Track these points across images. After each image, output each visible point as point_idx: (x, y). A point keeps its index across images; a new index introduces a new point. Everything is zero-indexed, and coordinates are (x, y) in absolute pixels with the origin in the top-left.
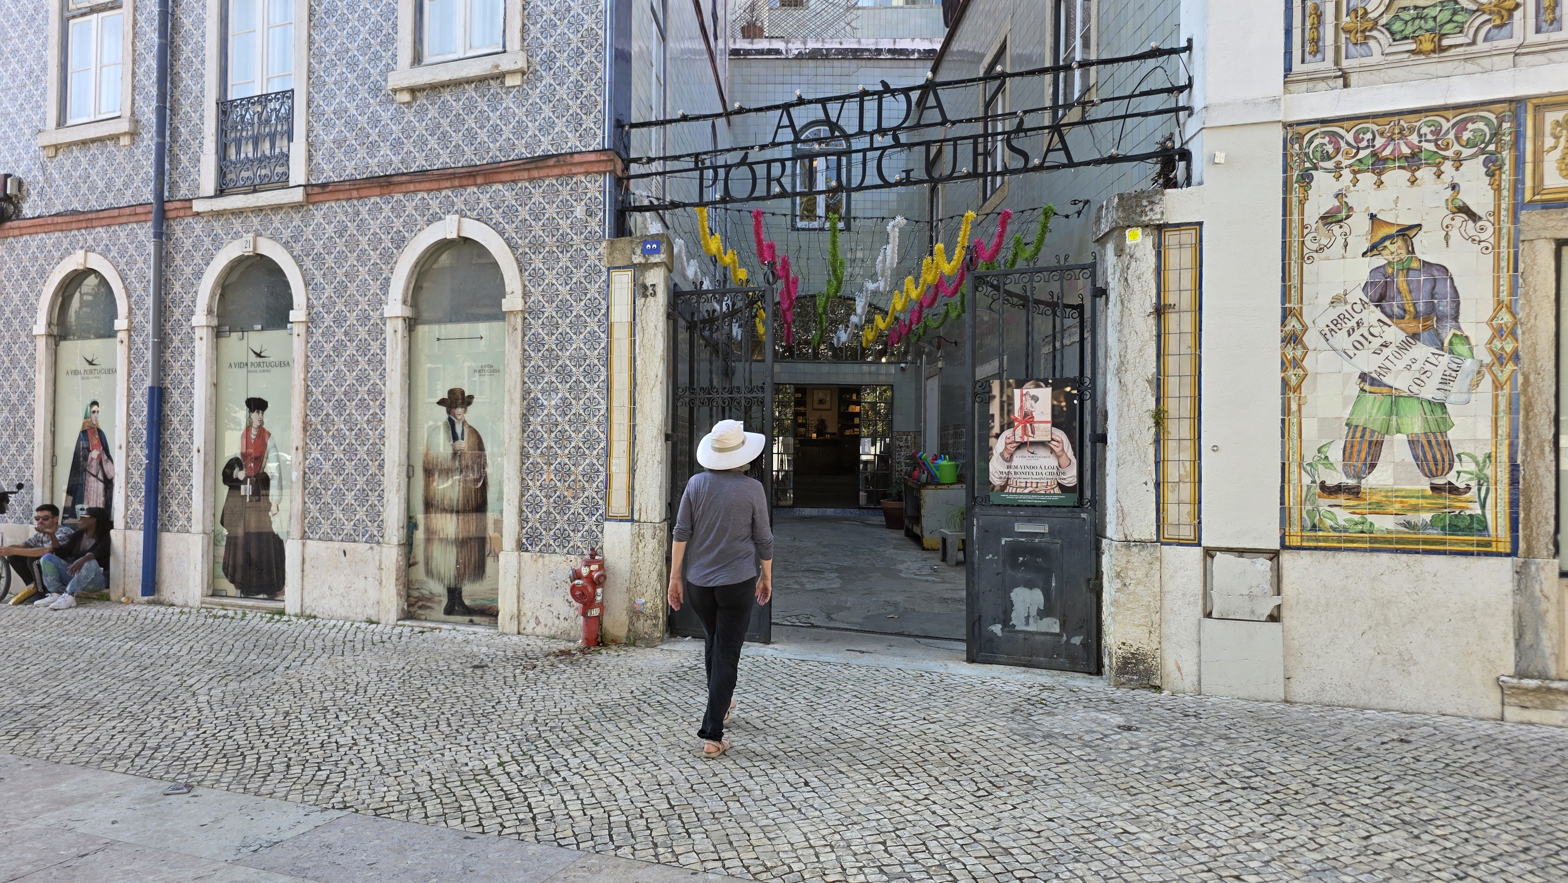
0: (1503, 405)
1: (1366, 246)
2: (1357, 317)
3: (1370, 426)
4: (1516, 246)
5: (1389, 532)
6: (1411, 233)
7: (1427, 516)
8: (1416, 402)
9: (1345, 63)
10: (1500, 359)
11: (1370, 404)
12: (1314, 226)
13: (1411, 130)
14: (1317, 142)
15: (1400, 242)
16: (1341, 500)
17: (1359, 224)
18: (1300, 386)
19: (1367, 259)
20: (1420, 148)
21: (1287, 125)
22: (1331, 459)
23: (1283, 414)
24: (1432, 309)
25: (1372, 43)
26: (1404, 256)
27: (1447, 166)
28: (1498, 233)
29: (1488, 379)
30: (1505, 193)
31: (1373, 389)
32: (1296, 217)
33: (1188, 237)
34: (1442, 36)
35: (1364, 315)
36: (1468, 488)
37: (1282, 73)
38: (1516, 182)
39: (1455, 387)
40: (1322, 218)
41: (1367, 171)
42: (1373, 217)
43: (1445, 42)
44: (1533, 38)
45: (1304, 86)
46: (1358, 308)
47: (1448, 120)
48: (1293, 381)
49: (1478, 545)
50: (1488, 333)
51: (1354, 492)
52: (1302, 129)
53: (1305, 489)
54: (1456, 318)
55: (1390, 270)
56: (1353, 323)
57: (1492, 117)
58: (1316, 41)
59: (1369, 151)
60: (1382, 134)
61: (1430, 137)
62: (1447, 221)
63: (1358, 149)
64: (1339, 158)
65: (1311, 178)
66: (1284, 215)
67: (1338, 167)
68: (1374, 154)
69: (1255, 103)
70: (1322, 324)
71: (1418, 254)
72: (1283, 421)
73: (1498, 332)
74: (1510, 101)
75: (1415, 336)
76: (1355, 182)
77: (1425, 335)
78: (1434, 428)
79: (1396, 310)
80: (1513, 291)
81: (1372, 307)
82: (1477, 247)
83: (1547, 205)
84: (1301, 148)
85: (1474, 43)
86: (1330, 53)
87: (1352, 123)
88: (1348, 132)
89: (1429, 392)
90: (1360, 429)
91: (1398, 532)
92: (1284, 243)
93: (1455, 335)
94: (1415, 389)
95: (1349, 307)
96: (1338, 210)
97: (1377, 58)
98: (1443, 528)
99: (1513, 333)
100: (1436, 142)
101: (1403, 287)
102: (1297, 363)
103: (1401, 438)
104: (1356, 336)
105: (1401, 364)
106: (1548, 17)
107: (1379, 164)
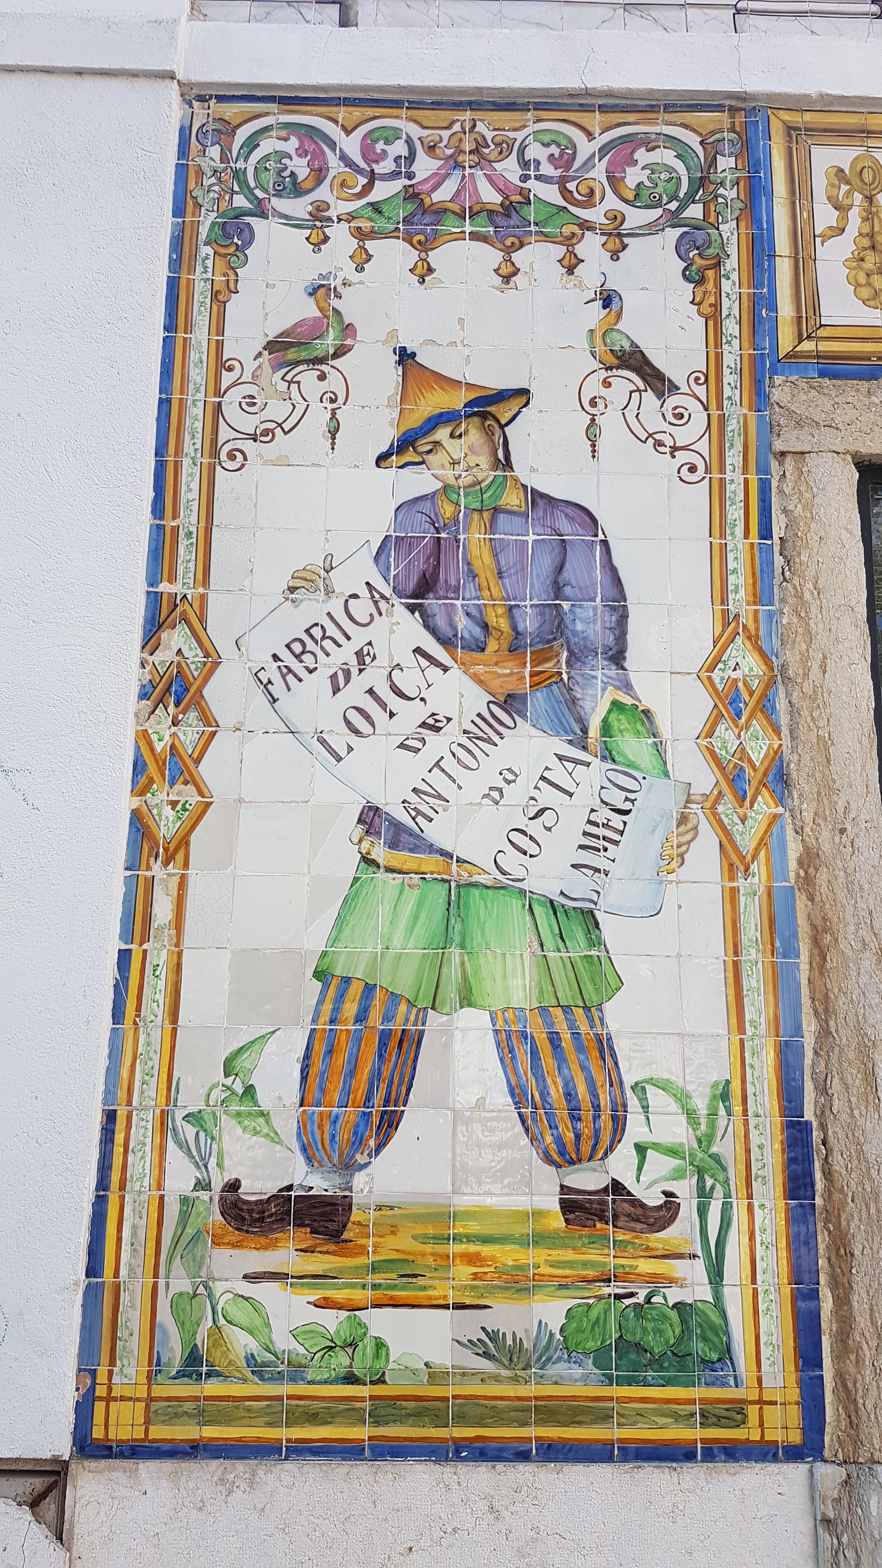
0: (752, 923)
1: (387, 435)
2: (359, 637)
3: (383, 980)
4: (763, 469)
5: (435, 1375)
6: (504, 412)
7: (552, 1312)
8: (516, 904)
10: (736, 780)
11: (384, 911)
12: (250, 366)
13: (504, 148)
14: (267, 146)
15: (474, 435)
16: (288, 1250)
17: (369, 374)
18: (184, 842)
19: (388, 474)
20: (525, 194)
21: (192, 97)
22: (265, 1099)
23: (127, 934)
24: (555, 627)
26: (487, 474)
27: (591, 246)
28: (717, 428)
30: (731, 327)
31: (399, 858)
32: (201, 335)
35: (378, 632)
38: (755, 302)
39: (620, 859)
40: (272, 346)
41: (391, 235)
42: (405, 357)
46: (362, 609)
47: (590, 135)
48: (167, 824)
49: (706, 1419)
50: (704, 704)
51: (330, 1220)
52: (230, 111)
53: (172, 1211)
54: (617, 657)
55: (448, 510)
56: (346, 654)
57: (693, 140)
59: (397, 185)
60: (431, 149)
61: (547, 169)
62: (593, 387)
63: (372, 177)
64: (323, 193)
65: (248, 236)
66: (170, 326)
67: (320, 215)
68: (412, 195)
70: (260, 650)
71: (521, 471)
72: (124, 957)
73: (731, 704)
74: (733, 104)
75: (512, 703)
76: (361, 260)
77: (537, 701)
78: (567, 996)
79: (462, 623)
81: (400, 612)
82: (668, 464)
84: (224, 159)
87: (357, 113)
88: (348, 132)
90: (356, 989)
91: (465, 1374)
92: (164, 404)
93: (617, 705)
94: (512, 861)
95: (336, 606)
96: (316, 329)
98: (600, 1358)
99: (767, 708)
100: (562, 184)
101: (482, 559)
102: (180, 767)
103: (476, 1022)
104: (355, 692)
105: (475, 784)
107: (422, 221)
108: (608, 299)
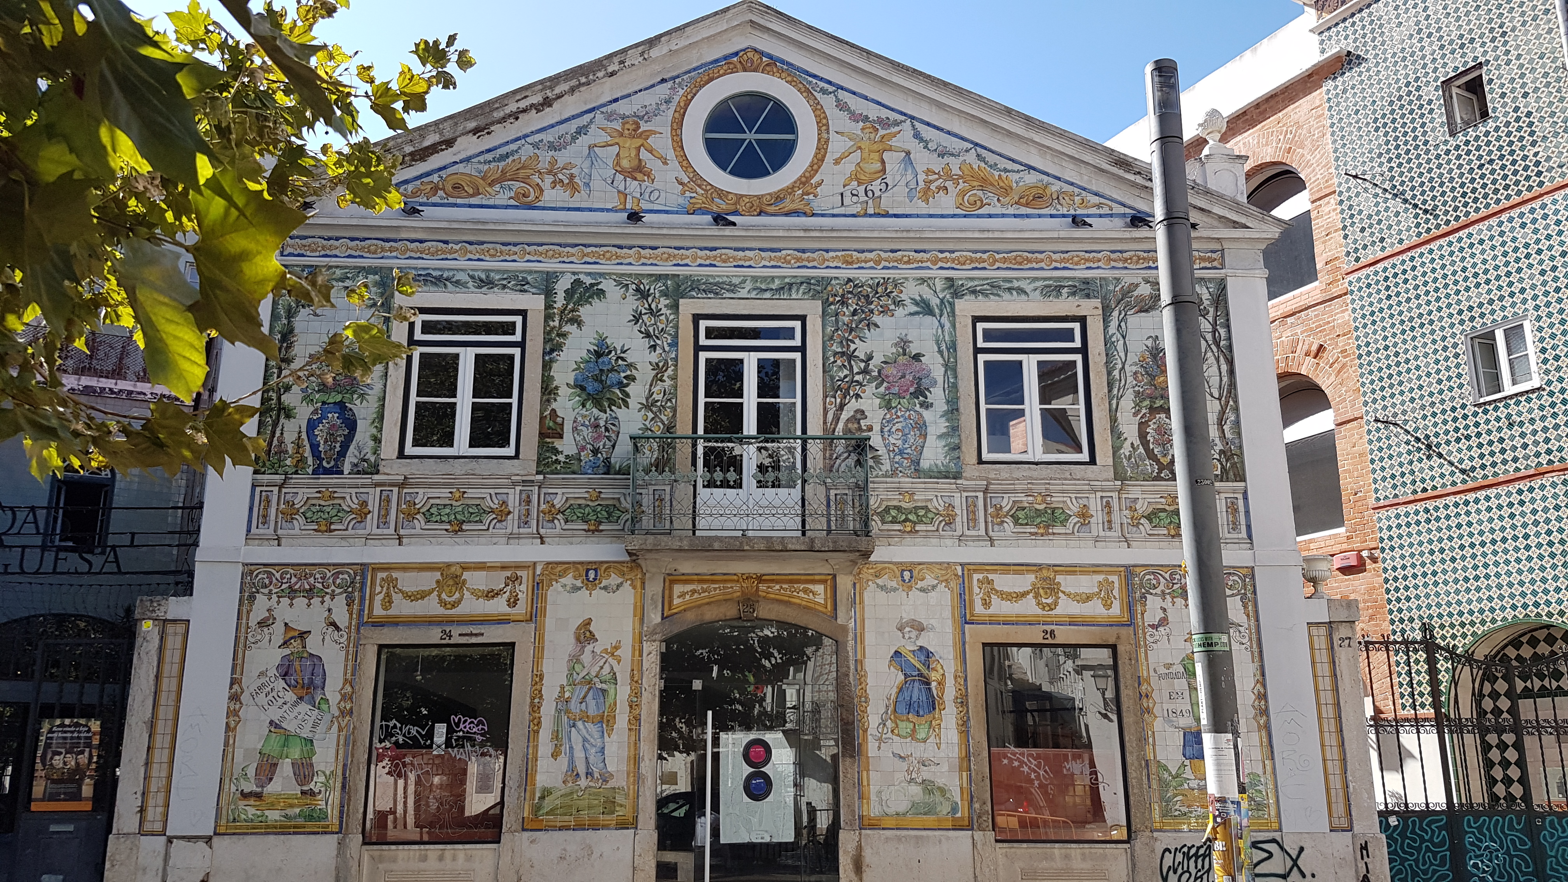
0: (342, 742)
1: (282, 641)
2: (272, 685)
3: (272, 753)
4: (357, 647)
5: (276, 821)
6: (305, 636)
7: (297, 810)
8: (298, 739)
9: (280, 532)
10: (343, 713)
11: (273, 741)
12: (254, 627)
13: (311, 575)
14: (260, 576)
15: (299, 641)
16: (252, 801)
17: (278, 628)
18: (236, 728)
19: (281, 650)
20: (314, 586)
21: (245, 565)
23: (224, 746)
24: (311, 681)
25: (295, 522)
26: (300, 650)
27: (327, 598)
28: (349, 638)
29: (335, 727)
30: (354, 616)
31: (276, 730)
32: (244, 621)
33: (181, 628)
34: (331, 523)
36: (320, 792)
37: (245, 532)
38: (360, 610)
39: (319, 729)
40: (259, 623)
41: (285, 596)
42: (286, 624)
43: (333, 527)
44: (376, 531)
45: (257, 542)
47: (330, 572)
48: (232, 724)
49: (322, 827)
50: (339, 697)
51: (259, 796)
52: (253, 568)
54: (323, 689)
55: (292, 657)
56: (269, 689)
57: (352, 572)
58: (265, 517)
59: (287, 585)
60: (296, 576)
61: (320, 580)
62: (324, 630)
63: (282, 583)
64: (271, 587)
65: (255, 598)
66: (238, 619)
67: (271, 593)
68: (290, 587)
69: (227, 549)
70: (252, 689)
71: (308, 649)
72: (224, 750)
73: (344, 697)
74: (361, 564)
75: (301, 698)
76: (278, 602)
77: (306, 698)
78: (306, 755)
79: (293, 682)
80: (353, 674)
82: (338, 646)
83: (375, 625)
84: (251, 579)
85: (347, 529)
86: (272, 525)
87: (280, 567)
88: (278, 572)
89: (305, 734)
90: (266, 755)
91: (281, 821)
92: (236, 637)
93: (322, 698)
95: (268, 679)
96: (268, 619)
97: (297, 531)
98: (305, 817)
99: (351, 698)
100: (323, 583)
101: (298, 668)
102: (236, 713)
103: (288, 761)
104: (270, 697)
105: (292, 715)
106: (383, 521)
107: (292, 593)
108: (329, 610)
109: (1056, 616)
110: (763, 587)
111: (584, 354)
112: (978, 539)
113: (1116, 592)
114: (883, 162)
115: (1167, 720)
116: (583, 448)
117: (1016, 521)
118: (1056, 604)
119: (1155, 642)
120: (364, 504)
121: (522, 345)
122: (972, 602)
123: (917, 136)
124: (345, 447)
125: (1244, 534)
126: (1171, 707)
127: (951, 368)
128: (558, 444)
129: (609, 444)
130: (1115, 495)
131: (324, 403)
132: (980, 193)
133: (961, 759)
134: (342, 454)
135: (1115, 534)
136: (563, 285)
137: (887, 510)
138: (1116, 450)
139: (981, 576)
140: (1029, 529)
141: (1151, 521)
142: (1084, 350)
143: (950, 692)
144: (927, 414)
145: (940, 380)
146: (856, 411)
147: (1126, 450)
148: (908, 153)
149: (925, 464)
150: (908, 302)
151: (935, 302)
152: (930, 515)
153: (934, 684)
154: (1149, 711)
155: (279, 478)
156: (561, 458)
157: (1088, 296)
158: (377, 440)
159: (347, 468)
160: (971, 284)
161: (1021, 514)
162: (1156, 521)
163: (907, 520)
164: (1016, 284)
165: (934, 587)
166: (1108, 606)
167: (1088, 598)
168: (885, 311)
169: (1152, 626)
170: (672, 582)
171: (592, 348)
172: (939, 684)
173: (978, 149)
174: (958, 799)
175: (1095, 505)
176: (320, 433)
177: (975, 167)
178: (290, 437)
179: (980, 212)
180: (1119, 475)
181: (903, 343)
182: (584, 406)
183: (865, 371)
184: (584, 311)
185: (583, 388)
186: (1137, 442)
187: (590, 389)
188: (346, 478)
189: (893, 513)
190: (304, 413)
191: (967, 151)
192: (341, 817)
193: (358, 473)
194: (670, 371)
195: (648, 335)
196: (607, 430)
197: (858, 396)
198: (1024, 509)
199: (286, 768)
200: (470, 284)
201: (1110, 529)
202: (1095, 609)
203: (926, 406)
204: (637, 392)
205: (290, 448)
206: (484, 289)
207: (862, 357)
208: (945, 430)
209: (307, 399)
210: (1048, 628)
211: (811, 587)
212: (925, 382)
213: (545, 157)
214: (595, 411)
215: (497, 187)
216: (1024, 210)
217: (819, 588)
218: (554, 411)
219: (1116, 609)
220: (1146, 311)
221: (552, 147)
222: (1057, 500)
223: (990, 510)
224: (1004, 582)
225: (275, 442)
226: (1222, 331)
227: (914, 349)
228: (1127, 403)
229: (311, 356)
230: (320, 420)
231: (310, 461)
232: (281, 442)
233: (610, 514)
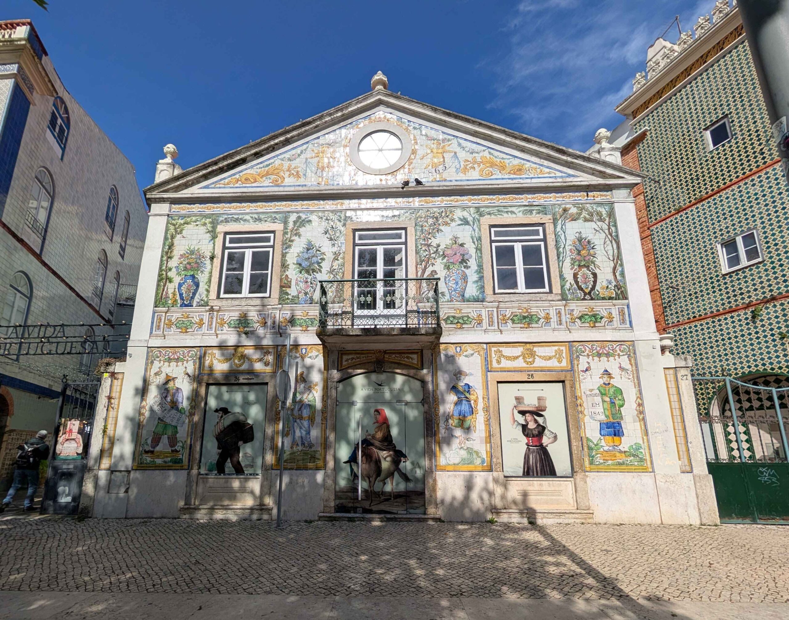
0: (190, 428)
1: (164, 382)
3: (159, 433)
5: (160, 464)
6: (175, 379)
7: (169, 459)
8: (170, 426)
9: (165, 333)
10: (191, 414)
11: (160, 427)
12: (153, 376)
13: (178, 352)
14: (156, 353)
15: (172, 382)
16: (149, 455)
18: (143, 421)
19: (164, 386)
20: (179, 357)
21: (148, 348)
24: (176, 401)
25: (172, 329)
27: (185, 362)
28: (194, 381)
29: (187, 421)
30: (197, 371)
31: (161, 422)
32: (148, 373)
33: (120, 376)
34: (187, 329)
36: (180, 451)
37: (149, 334)
39: (180, 422)
40: (155, 374)
41: (167, 362)
42: (167, 374)
43: (187, 331)
44: (206, 332)
45: (154, 337)
47: (186, 351)
49: (181, 467)
51: (152, 452)
52: (152, 349)
54: (182, 403)
55: (169, 389)
57: (196, 350)
58: (159, 326)
60: (171, 352)
61: (182, 354)
62: (183, 377)
63: (165, 356)
64: (161, 358)
65: (153, 363)
66: (145, 372)
67: (160, 360)
68: (169, 357)
69: (141, 341)
70: (151, 404)
71: (176, 385)
73: (191, 407)
74: (199, 347)
75: (172, 408)
76: (164, 365)
77: (175, 408)
78: (174, 434)
79: (169, 400)
80: (196, 397)
82: (189, 384)
83: (205, 375)
84: (151, 354)
85: (194, 331)
86: (162, 330)
87: (165, 349)
88: (163, 351)
89: (174, 423)
90: (156, 434)
91: (162, 464)
93: (182, 408)
96: (159, 372)
97: (172, 332)
98: (173, 463)
99: (194, 408)
100: (183, 356)
101: (171, 394)
102: (143, 414)
103: (166, 436)
104: (159, 407)
105: (168, 415)
106: (210, 327)
107: (169, 360)
108: (186, 368)
109: (534, 367)
110: (386, 356)
111: (301, 250)
112: (494, 331)
113: (564, 355)
114: (443, 157)
115: (592, 417)
116: (300, 292)
117: (513, 321)
118: (534, 362)
119: (584, 379)
120: (202, 320)
121: (273, 247)
122: (491, 361)
123: (459, 145)
124: (194, 294)
125: (628, 325)
126: (593, 410)
127: (479, 249)
128: (288, 290)
129: (312, 290)
130: (563, 308)
131: (186, 275)
132: (491, 169)
133: (486, 438)
134: (193, 298)
135: (563, 327)
136: (293, 218)
137: (448, 318)
138: (562, 287)
139: (495, 349)
140: (519, 325)
141: (581, 320)
142: (545, 240)
143: (481, 405)
144: (467, 271)
145: (474, 255)
146: (432, 271)
147: (567, 286)
148: (455, 153)
149: (467, 295)
150: (457, 219)
151: (470, 219)
152: (470, 320)
153: (472, 402)
154: (581, 412)
155: (165, 309)
156: (290, 297)
157: (546, 214)
158: (208, 291)
159: (195, 304)
160: (488, 210)
161: (515, 318)
162: (583, 320)
163: (458, 322)
164: (510, 209)
165: (472, 355)
166: (560, 362)
167: (550, 358)
168: (447, 224)
169: (583, 371)
170: (342, 354)
171: (305, 246)
172: (475, 401)
173: (490, 150)
174: (485, 457)
175: (553, 313)
176: (184, 289)
177: (488, 157)
178: (170, 291)
179: (492, 177)
180: (564, 298)
181: (455, 239)
182: (301, 273)
183: (436, 252)
184: (302, 230)
185: (300, 265)
186: (573, 282)
187: (303, 265)
188: (194, 309)
189: (451, 319)
190: (177, 280)
191: (484, 151)
192: (189, 462)
193: (200, 306)
194: (341, 256)
195: (331, 239)
196: (311, 283)
197: (433, 264)
198: (517, 316)
199: (165, 440)
200: (251, 220)
201: (561, 324)
202: (553, 363)
203: (467, 267)
204: (326, 266)
205: (171, 296)
206: (257, 223)
207: (435, 246)
208: (477, 279)
209: (179, 274)
210: (530, 373)
211: (410, 356)
212: (466, 257)
213: (286, 164)
214: (306, 275)
215: (264, 178)
216: (512, 176)
217: (415, 356)
218: (287, 276)
219: (564, 363)
220: (575, 220)
221: (289, 160)
222: (534, 311)
223: (500, 317)
224: (507, 351)
225: (164, 293)
226: (613, 229)
227: (460, 241)
228: (567, 263)
229: (181, 255)
230: (184, 283)
231: (179, 301)
232: (167, 293)
233: (312, 323)
